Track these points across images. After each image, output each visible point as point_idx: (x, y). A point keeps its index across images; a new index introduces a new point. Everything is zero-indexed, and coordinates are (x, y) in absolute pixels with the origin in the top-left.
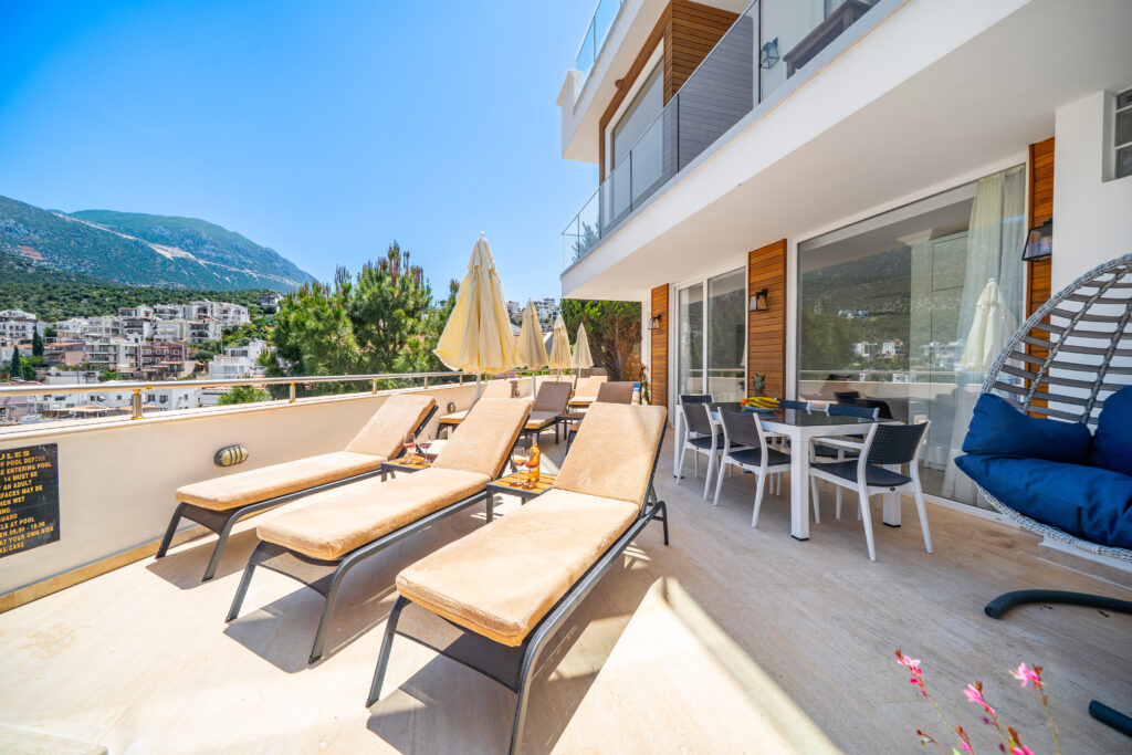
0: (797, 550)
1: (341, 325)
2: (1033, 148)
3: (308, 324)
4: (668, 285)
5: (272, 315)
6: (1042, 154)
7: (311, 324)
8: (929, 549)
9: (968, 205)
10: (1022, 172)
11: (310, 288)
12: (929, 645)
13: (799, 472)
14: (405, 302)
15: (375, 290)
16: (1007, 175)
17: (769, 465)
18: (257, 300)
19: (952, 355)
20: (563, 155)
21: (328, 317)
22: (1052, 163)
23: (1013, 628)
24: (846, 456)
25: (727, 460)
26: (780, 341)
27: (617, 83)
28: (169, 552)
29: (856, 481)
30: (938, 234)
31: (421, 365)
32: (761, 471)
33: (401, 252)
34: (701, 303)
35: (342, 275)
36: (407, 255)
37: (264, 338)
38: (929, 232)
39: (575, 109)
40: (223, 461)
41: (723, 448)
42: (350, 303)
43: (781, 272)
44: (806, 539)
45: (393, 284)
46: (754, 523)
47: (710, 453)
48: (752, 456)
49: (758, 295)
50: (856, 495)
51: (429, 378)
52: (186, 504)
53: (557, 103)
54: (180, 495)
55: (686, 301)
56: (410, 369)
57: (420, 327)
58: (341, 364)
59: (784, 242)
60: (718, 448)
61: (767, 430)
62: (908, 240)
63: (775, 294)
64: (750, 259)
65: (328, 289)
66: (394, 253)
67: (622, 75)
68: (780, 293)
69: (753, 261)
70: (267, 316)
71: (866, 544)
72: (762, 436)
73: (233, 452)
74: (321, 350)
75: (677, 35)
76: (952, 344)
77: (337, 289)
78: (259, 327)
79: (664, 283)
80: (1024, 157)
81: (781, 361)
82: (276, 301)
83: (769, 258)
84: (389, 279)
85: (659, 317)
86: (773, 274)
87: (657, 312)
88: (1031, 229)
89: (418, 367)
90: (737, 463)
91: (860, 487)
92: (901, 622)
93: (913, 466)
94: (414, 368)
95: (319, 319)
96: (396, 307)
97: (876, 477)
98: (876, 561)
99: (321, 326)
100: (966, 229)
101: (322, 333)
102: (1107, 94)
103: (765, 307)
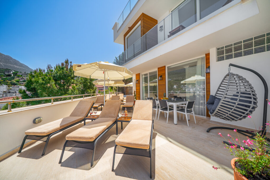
0: (176, 126)
1: (51, 82)
2: (206, 54)
3: (39, 81)
4: (140, 73)
5: (10, 77)
6: (208, 55)
7: (41, 81)
8: (196, 123)
9: (196, 62)
10: (204, 58)
11: (38, 70)
12: (201, 138)
13: (175, 111)
14: (71, 75)
15: (61, 72)
16: (202, 58)
17: (169, 111)
18: (4, 72)
19: (185, 88)
20: (114, 41)
21: (47, 79)
22: (209, 57)
23: (211, 133)
24: (181, 108)
25: (160, 110)
26: (165, 86)
27: (129, 28)
28: (23, 151)
29: (185, 112)
30: (190, 67)
31: (76, 93)
32: (168, 112)
33: (69, 62)
34: (147, 77)
35: (49, 67)
36: (71, 62)
37: (6, 84)
38: (188, 66)
39: (118, 31)
40: (36, 122)
41: (159, 108)
42: (53, 75)
43: (164, 72)
44: (177, 124)
45: (67, 70)
46: (167, 123)
47: (156, 109)
48: (166, 109)
49: (160, 76)
50: (185, 115)
51: (84, 96)
52: (28, 135)
53: (112, 29)
54: (26, 133)
55: (144, 77)
56: (73, 94)
57: (75, 82)
58: (51, 93)
59: (165, 66)
60: (158, 108)
61: (169, 104)
62: (185, 67)
63: (163, 77)
64: (158, 69)
65: (44, 71)
66: (67, 62)
67: (130, 26)
68: (164, 76)
69: (159, 70)
70: (8, 77)
71: (187, 123)
72: (168, 105)
73: (38, 119)
74: (44, 89)
75: (144, 21)
76: (185, 86)
77: (48, 71)
78: (4, 81)
79: (139, 73)
80: (204, 56)
81: (165, 90)
82: (12, 72)
83: (162, 69)
84: (65, 69)
85: (138, 80)
86: (163, 73)
87: (137, 79)
88: (206, 68)
89: (75, 94)
90: (163, 111)
91: (186, 113)
92: (196, 135)
93: (193, 109)
94: (74, 93)
95: (43, 80)
96: (68, 76)
97: (188, 111)
98: (189, 126)
99: (44, 82)
100: (196, 66)
101: (45, 84)
102: (216, 48)
103: (161, 79)
